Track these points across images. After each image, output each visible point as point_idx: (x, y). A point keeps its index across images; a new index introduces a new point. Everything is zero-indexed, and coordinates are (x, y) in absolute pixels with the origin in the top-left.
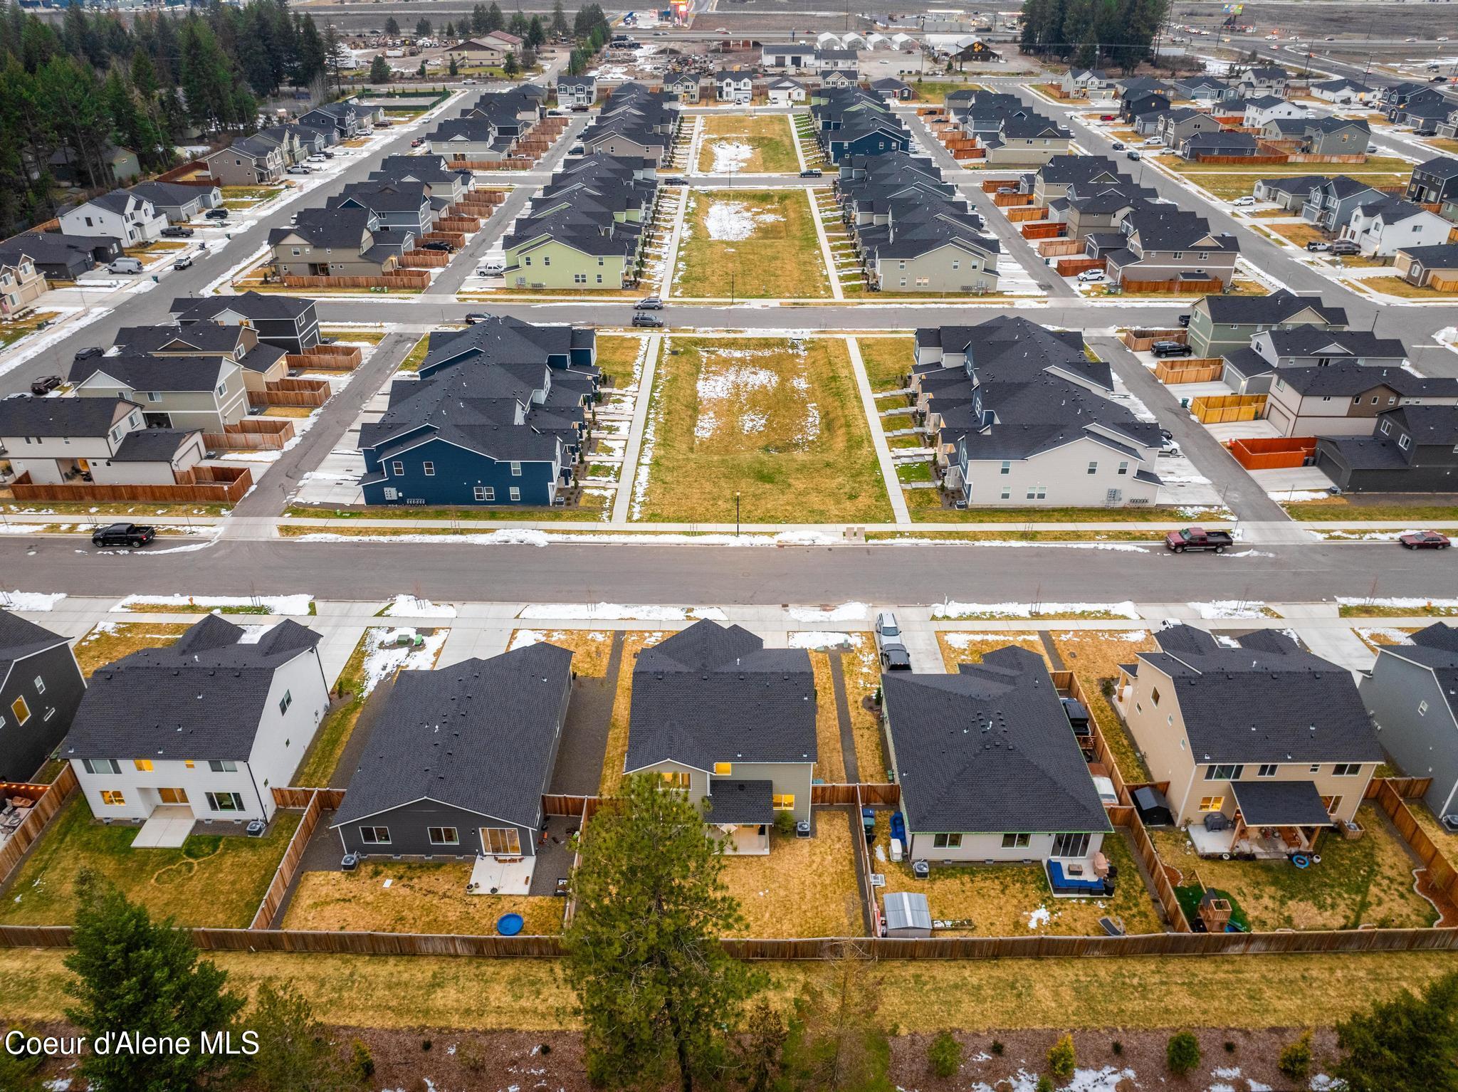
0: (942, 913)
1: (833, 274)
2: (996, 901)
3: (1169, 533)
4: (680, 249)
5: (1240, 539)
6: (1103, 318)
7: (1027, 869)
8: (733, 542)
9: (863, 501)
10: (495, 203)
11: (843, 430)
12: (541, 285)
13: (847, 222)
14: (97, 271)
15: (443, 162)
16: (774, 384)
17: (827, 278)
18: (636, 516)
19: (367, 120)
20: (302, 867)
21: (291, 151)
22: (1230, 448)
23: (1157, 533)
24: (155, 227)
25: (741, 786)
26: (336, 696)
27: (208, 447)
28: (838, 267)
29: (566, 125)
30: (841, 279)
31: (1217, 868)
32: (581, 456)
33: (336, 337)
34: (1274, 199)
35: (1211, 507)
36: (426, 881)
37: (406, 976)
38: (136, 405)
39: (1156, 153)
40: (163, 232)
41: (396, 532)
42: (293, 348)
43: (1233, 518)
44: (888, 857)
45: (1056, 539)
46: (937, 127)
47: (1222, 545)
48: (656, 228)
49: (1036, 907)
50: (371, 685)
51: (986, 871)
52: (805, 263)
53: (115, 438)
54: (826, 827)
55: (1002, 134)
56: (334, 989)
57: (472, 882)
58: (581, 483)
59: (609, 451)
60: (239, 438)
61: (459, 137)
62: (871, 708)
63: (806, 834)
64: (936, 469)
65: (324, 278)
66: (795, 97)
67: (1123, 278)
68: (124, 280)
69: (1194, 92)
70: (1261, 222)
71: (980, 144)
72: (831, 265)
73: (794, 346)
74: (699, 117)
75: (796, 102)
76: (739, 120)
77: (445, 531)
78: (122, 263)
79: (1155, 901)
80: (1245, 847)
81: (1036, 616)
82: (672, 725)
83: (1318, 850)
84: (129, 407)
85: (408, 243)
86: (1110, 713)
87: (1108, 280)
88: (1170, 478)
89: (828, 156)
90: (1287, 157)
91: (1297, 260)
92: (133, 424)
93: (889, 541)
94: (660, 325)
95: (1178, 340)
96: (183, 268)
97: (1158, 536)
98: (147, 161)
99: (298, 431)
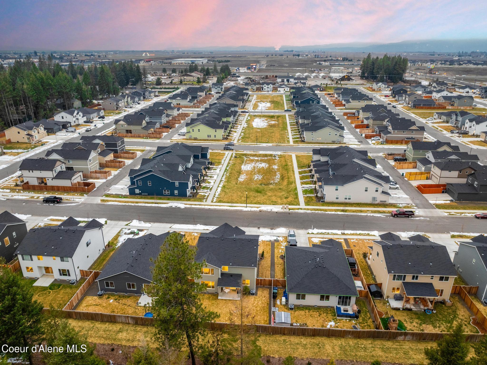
0: (297, 321)
1: (290, 137)
2: (316, 319)
3: (392, 211)
4: (243, 130)
5: (418, 214)
6: (379, 151)
7: (329, 309)
8: (245, 209)
9: (290, 199)
10: (187, 117)
11: (287, 179)
12: (197, 138)
13: (297, 123)
14: (62, 131)
15: (172, 104)
16: (266, 167)
17: (288, 138)
18: (214, 201)
19: (152, 94)
20: (85, 295)
21: (127, 102)
22: (417, 188)
23: (389, 211)
24: (82, 120)
25: (232, 275)
26: (107, 247)
27: (84, 178)
28: (292, 135)
29: (213, 97)
30: (293, 138)
31: (398, 313)
32: (200, 184)
33: (131, 150)
34: (440, 118)
35: (409, 204)
36: (124, 301)
37: (111, 328)
38: (63, 163)
39: (402, 106)
40: (84, 122)
41: (137, 203)
42: (116, 152)
43: (415, 208)
44: (281, 303)
45: (353, 212)
46: (330, 98)
47: (411, 215)
48: (236, 124)
49: (330, 321)
50: (119, 244)
51: (315, 309)
52: (282, 134)
53: (55, 172)
54: (261, 293)
55: (351, 99)
56: (86, 330)
57: (139, 302)
58: (198, 191)
59: (209, 183)
60: (94, 175)
61: (179, 98)
62: (282, 258)
63: (253, 294)
64: (315, 191)
65: (130, 134)
66: (286, 90)
67: (386, 139)
68: (69, 134)
69: (416, 89)
70: (435, 125)
71: (344, 102)
72: (290, 134)
73: (275, 156)
74: (255, 95)
75: (286, 92)
76: (268, 96)
77: (152, 203)
78: (70, 129)
79: (374, 322)
80: (408, 306)
81: (343, 234)
82: (210, 253)
83: (435, 308)
84: (61, 163)
85: (158, 125)
86: (365, 263)
87: (381, 140)
88: (395, 196)
89: (294, 106)
90: (446, 107)
91: (447, 136)
92: (61, 168)
93: (297, 211)
94: (232, 150)
95: (403, 156)
96: (88, 131)
97: (389, 212)
98: (84, 104)
99: (113, 174)
